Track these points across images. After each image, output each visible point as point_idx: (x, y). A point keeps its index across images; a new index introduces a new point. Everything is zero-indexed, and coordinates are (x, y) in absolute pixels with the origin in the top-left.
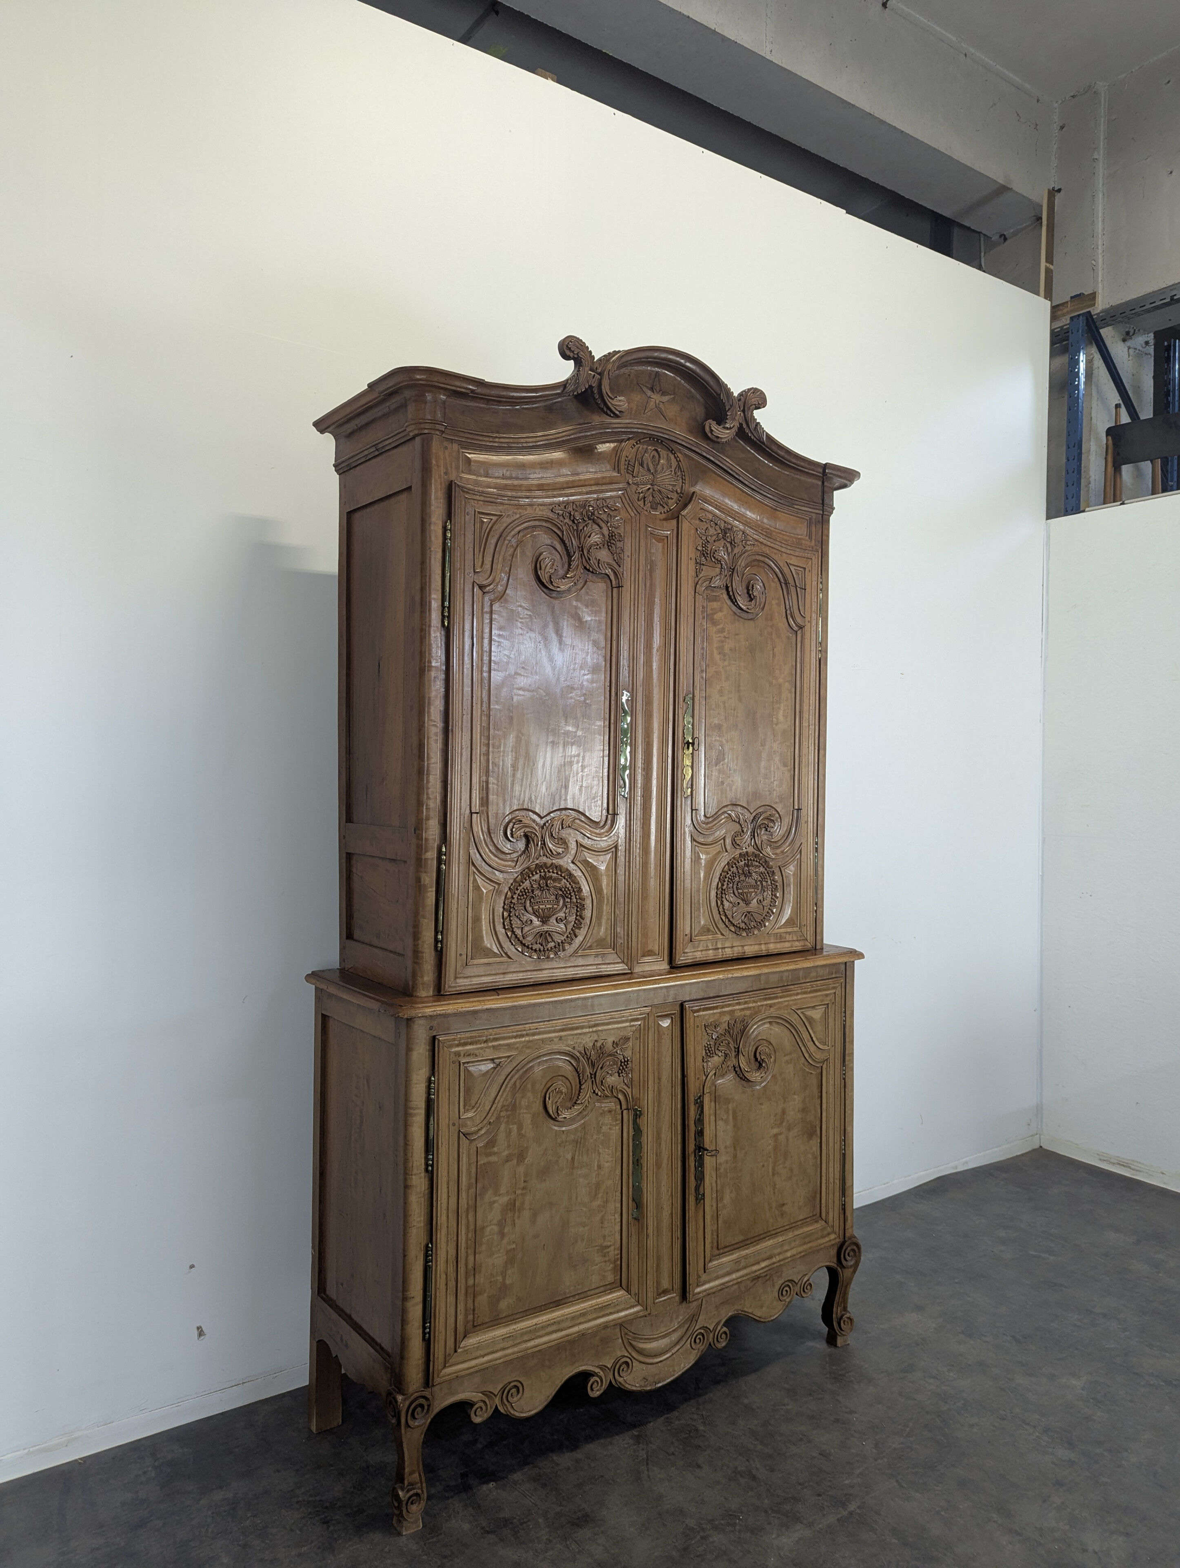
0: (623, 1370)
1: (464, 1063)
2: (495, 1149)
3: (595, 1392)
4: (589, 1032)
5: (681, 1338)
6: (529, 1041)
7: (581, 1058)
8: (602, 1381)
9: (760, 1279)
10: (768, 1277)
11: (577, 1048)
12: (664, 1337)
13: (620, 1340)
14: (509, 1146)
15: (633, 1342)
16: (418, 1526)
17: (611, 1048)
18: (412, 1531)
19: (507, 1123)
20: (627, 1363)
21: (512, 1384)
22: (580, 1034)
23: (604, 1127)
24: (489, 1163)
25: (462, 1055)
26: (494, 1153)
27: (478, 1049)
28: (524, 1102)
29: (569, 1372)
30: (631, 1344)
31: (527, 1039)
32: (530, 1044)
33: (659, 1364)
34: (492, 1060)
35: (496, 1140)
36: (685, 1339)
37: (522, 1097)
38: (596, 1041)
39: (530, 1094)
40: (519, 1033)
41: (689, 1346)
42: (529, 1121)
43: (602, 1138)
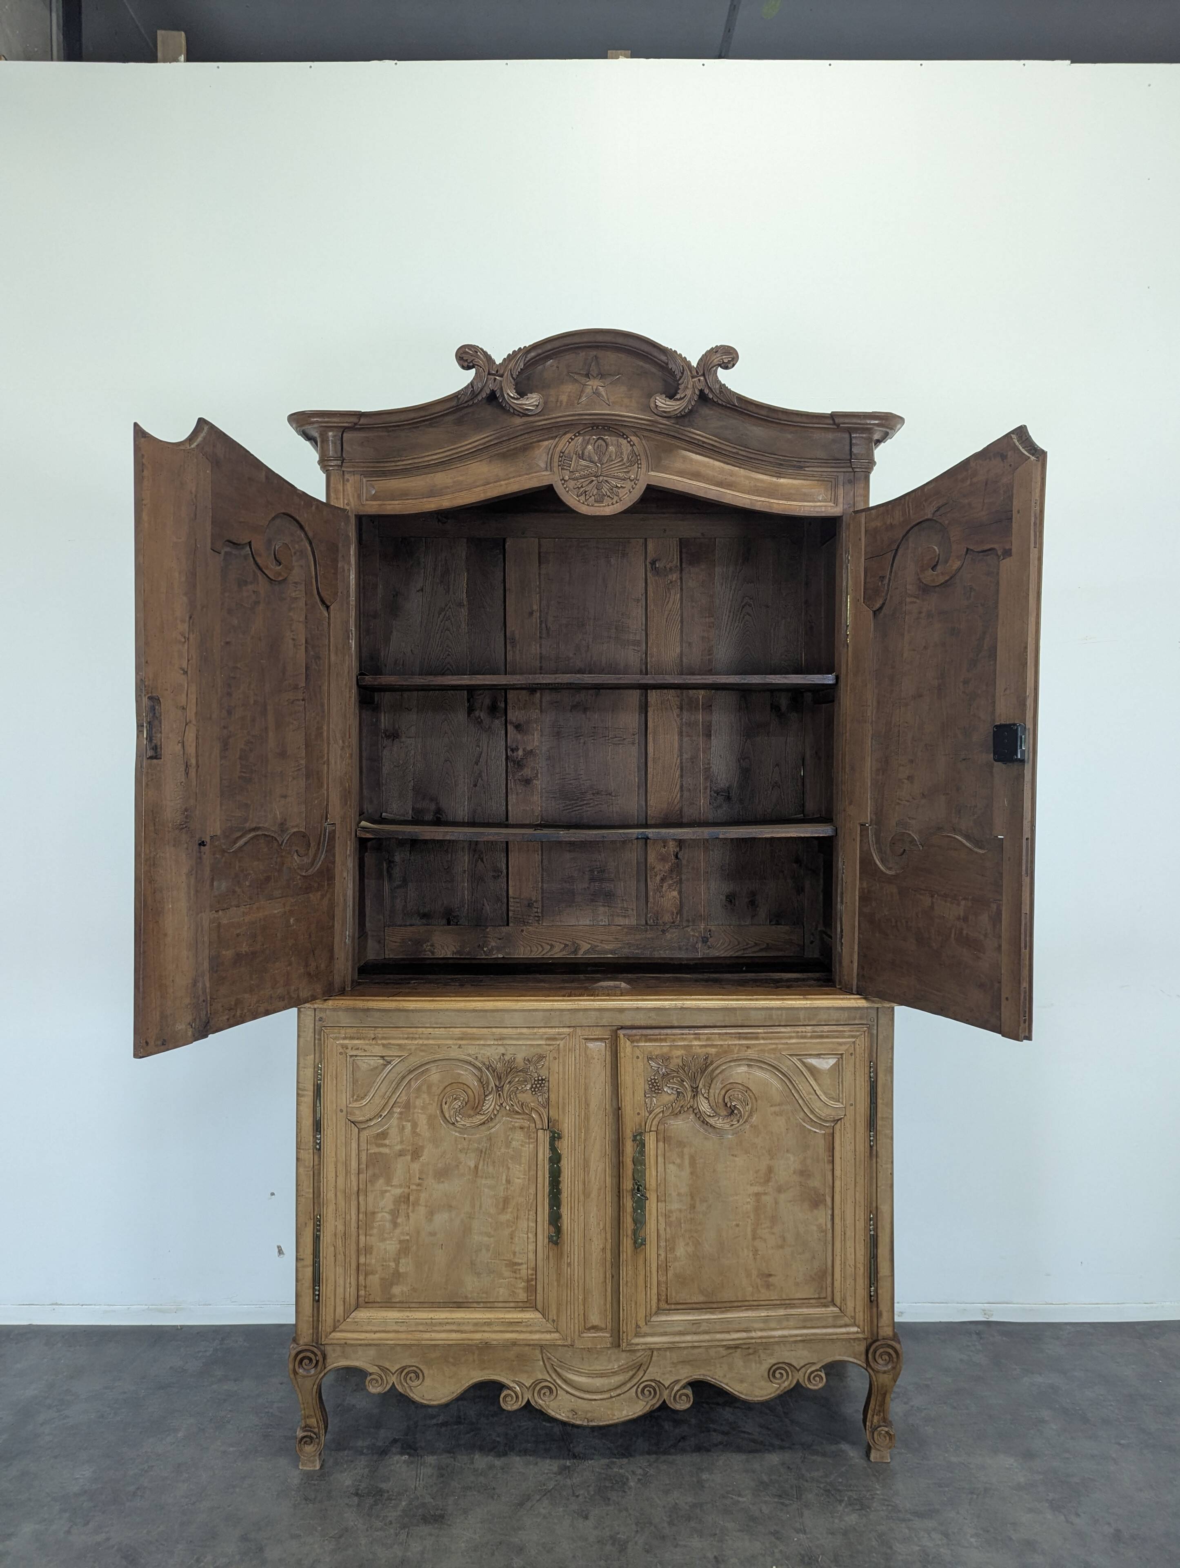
0: (544, 1394)
1: (351, 1056)
2: (387, 1142)
3: (510, 1405)
4: (494, 1044)
5: (624, 1384)
6: (422, 1045)
7: (484, 1069)
8: (517, 1397)
9: (739, 1350)
10: (751, 1351)
11: (480, 1058)
12: (602, 1375)
13: (541, 1363)
14: (402, 1142)
15: (558, 1369)
16: (315, 1466)
17: (523, 1064)
18: (308, 1469)
19: (400, 1119)
20: (550, 1389)
21: (414, 1368)
22: (484, 1045)
23: (514, 1143)
24: (380, 1153)
25: (350, 1048)
26: (386, 1146)
27: (367, 1044)
28: (419, 1102)
29: (478, 1376)
30: (555, 1370)
31: (421, 1042)
32: (423, 1048)
33: (593, 1402)
34: (382, 1057)
35: (388, 1133)
36: (629, 1385)
37: (417, 1097)
38: (503, 1054)
39: (425, 1096)
40: (411, 1036)
41: (634, 1394)
42: (425, 1122)
43: (512, 1153)
